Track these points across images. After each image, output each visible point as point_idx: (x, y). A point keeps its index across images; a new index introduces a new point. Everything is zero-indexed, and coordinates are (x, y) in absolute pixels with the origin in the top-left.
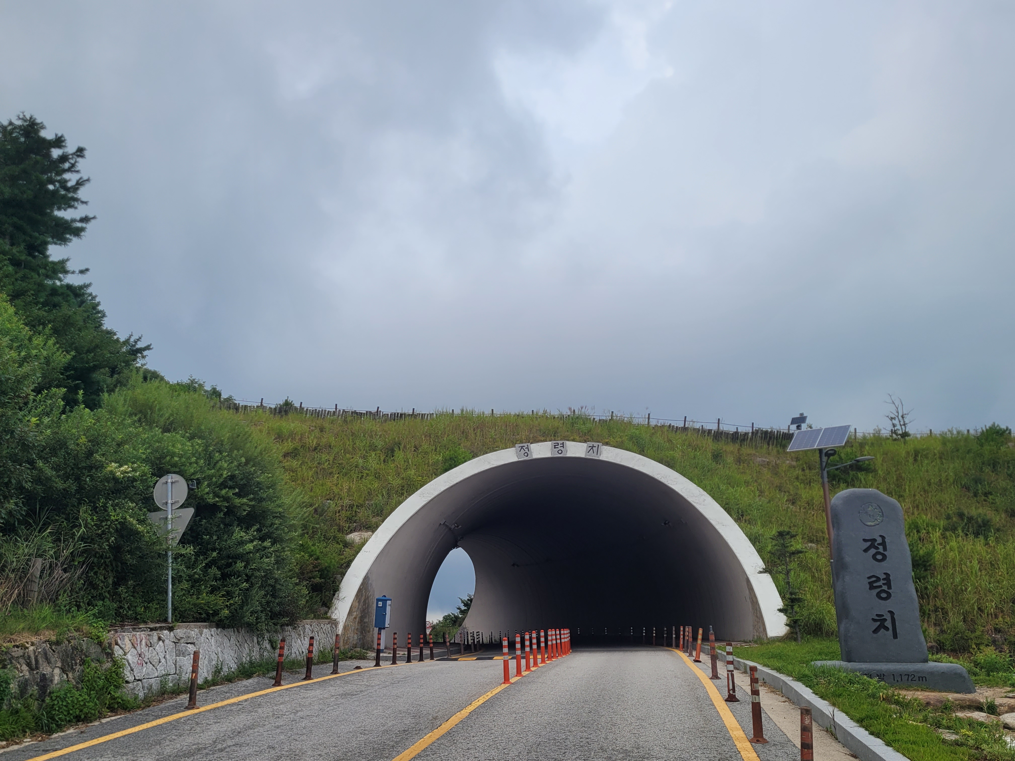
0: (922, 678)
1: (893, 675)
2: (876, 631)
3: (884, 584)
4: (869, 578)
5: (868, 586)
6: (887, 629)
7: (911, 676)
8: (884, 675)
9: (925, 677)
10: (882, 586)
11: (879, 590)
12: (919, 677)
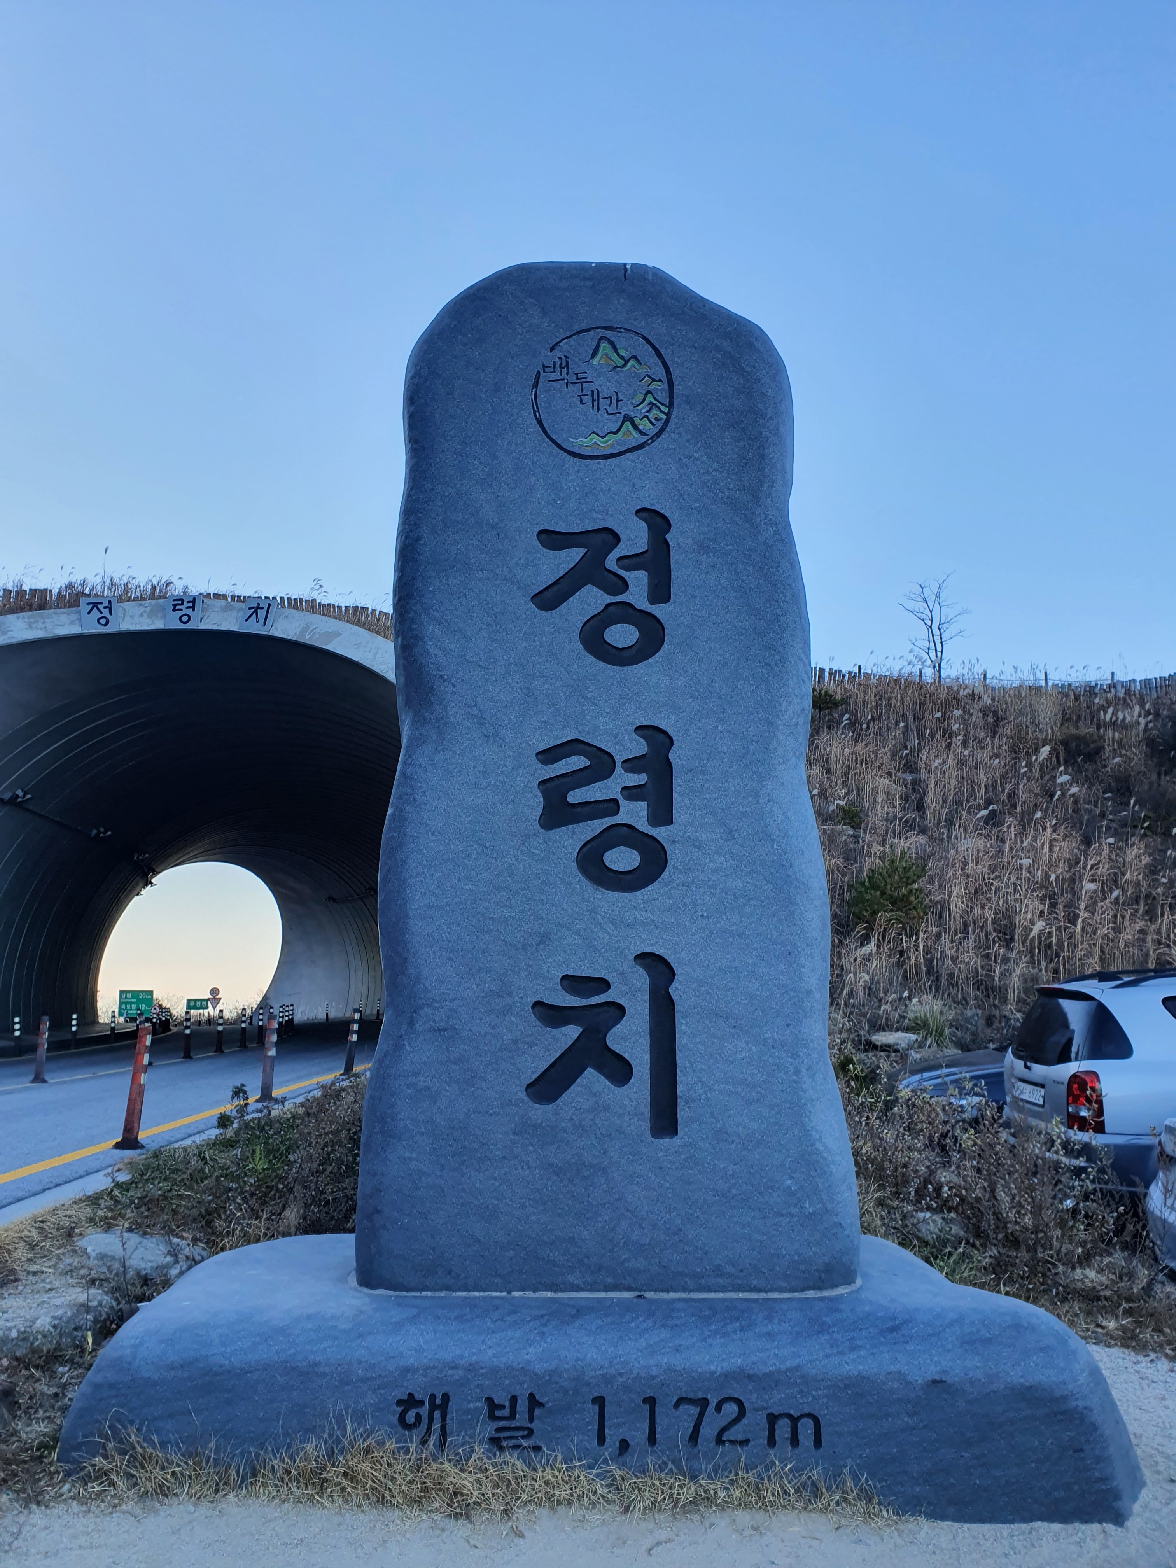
0: (794, 1420)
1: (600, 1401)
2: (548, 1084)
3: (632, 793)
4: (549, 755)
5: (535, 804)
6: (618, 1072)
7: (718, 1408)
8: (534, 1402)
9: (810, 1415)
10: (615, 801)
11: (598, 825)
12: (773, 1419)
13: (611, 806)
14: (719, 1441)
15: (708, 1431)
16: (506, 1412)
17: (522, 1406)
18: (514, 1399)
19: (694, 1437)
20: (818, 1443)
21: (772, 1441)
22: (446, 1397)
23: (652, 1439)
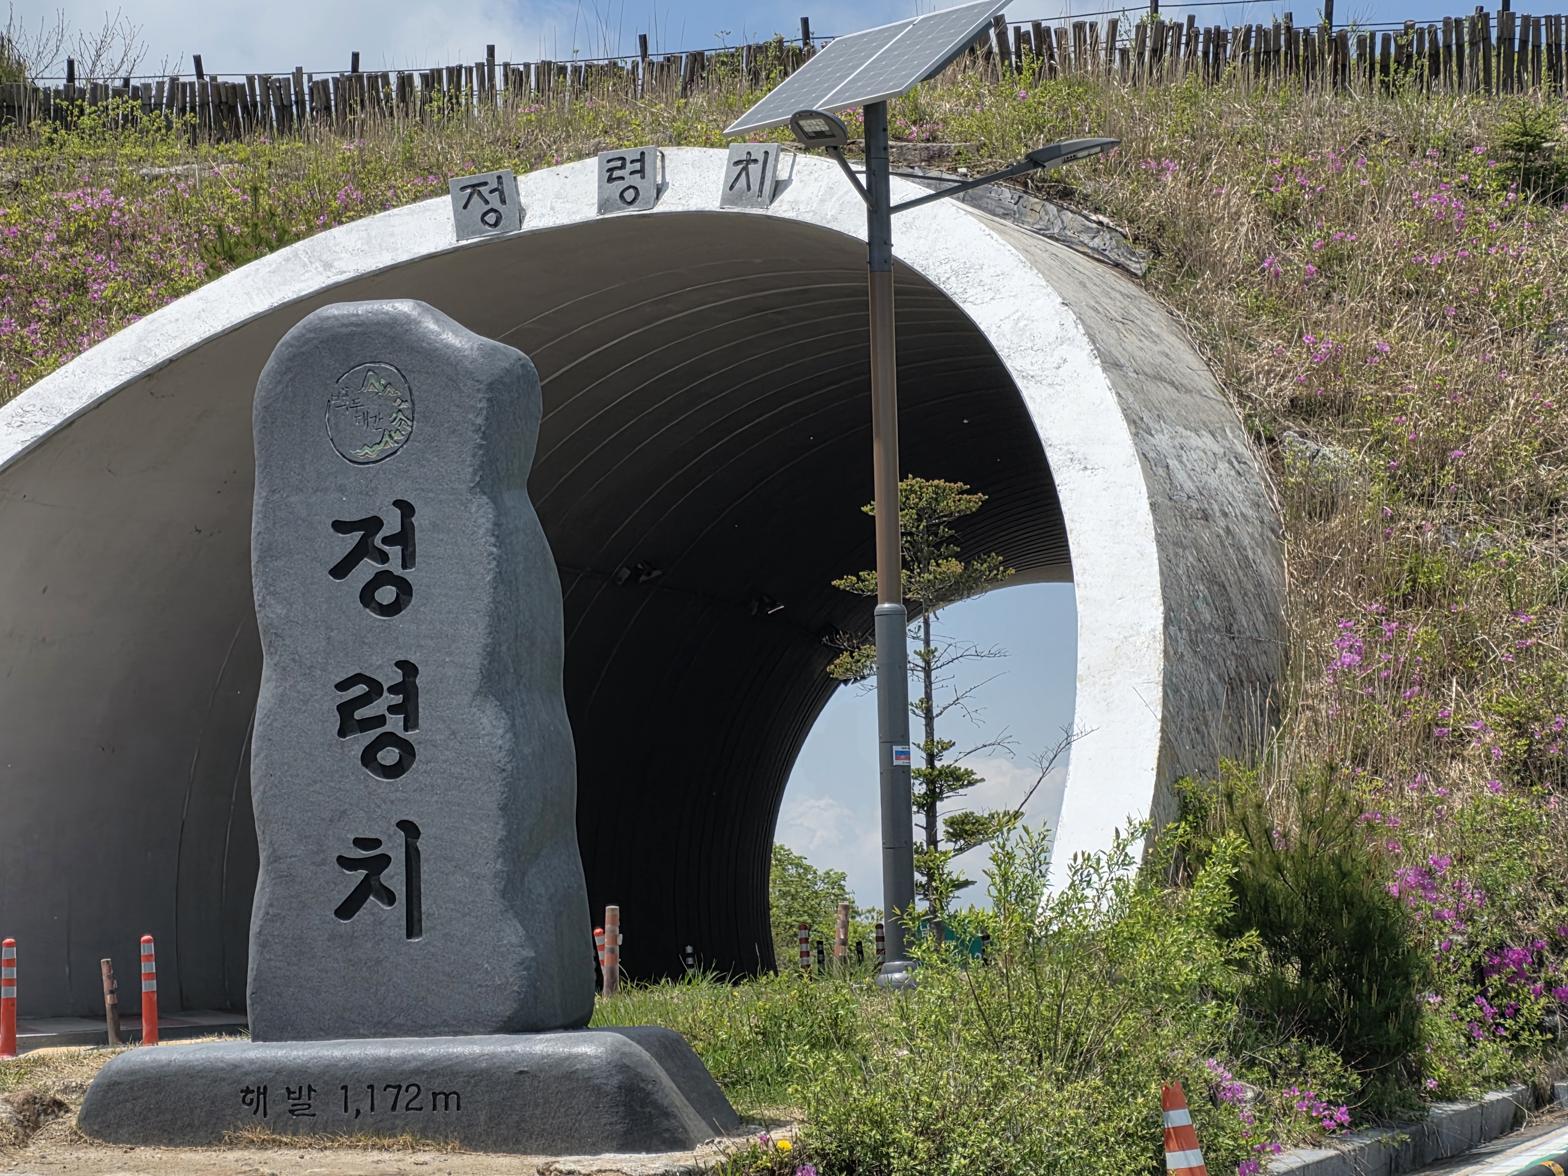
0: (447, 1096)
1: (345, 1088)
2: (346, 910)
3: (392, 709)
4: (342, 686)
5: (336, 722)
6: (389, 897)
7: (407, 1091)
8: (310, 1088)
9: (455, 1093)
10: (383, 716)
11: (372, 734)
12: (435, 1095)
13: (380, 720)
14: (407, 1109)
15: (402, 1103)
16: (297, 1095)
17: (305, 1092)
18: (300, 1088)
19: (394, 1108)
20: (458, 1108)
21: (434, 1108)
22: (265, 1088)
23: (372, 1109)
